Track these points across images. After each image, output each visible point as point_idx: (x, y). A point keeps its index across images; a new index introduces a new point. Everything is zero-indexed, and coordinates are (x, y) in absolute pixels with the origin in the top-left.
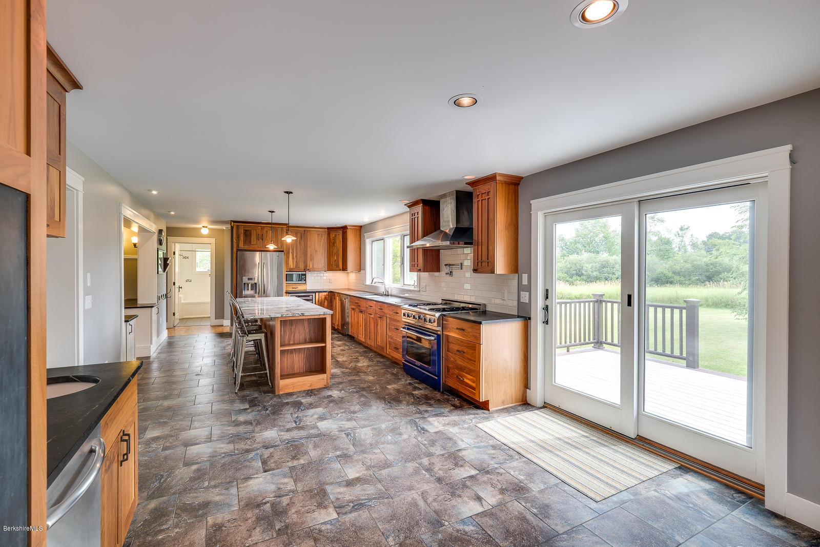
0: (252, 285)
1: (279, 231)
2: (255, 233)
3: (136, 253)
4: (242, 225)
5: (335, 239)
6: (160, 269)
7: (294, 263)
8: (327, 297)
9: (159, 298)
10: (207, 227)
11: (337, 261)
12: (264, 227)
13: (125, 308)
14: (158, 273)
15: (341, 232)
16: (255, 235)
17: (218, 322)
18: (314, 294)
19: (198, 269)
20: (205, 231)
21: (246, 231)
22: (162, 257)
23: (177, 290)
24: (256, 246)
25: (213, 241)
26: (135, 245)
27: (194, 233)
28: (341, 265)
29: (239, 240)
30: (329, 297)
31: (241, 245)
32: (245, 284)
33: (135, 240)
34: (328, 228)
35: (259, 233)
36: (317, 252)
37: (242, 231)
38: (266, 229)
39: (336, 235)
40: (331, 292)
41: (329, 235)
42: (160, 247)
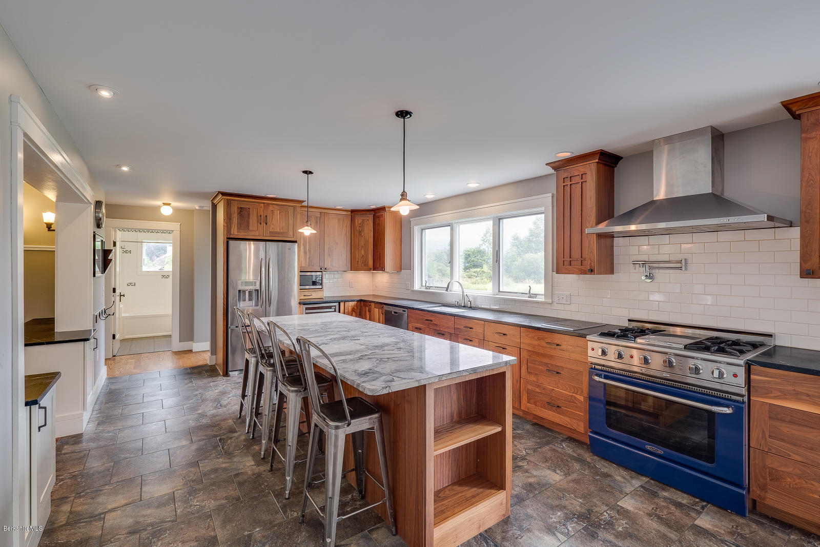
0: (250, 293)
1: (291, 211)
2: (255, 213)
3: (52, 242)
4: (236, 200)
5: (362, 226)
6: (97, 269)
7: (306, 260)
8: (355, 308)
9: (96, 319)
10: (169, 204)
11: (365, 257)
12: (268, 204)
13: (26, 345)
14: (94, 276)
15: (370, 218)
16: (255, 217)
17: (185, 346)
18: (336, 304)
19: (144, 269)
20: (167, 211)
21: (241, 210)
22: (100, 248)
23: (118, 298)
24: (257, 233)
25: (176, 226)
26: (49, 227)
27: (152, 213)
28: (371, 263)
29: (230, 223)
30: (357, 308)
31: (235, 232)
32: (239, 291)
33: (49, 217)
34: (353, 211)
35: (261, 213)
36: (337, 244)
37: (235, 209)
38: (271, 208)
39: (363, 220)
40: (361, 301)
41: (352, 220)
42: (98, 231)
